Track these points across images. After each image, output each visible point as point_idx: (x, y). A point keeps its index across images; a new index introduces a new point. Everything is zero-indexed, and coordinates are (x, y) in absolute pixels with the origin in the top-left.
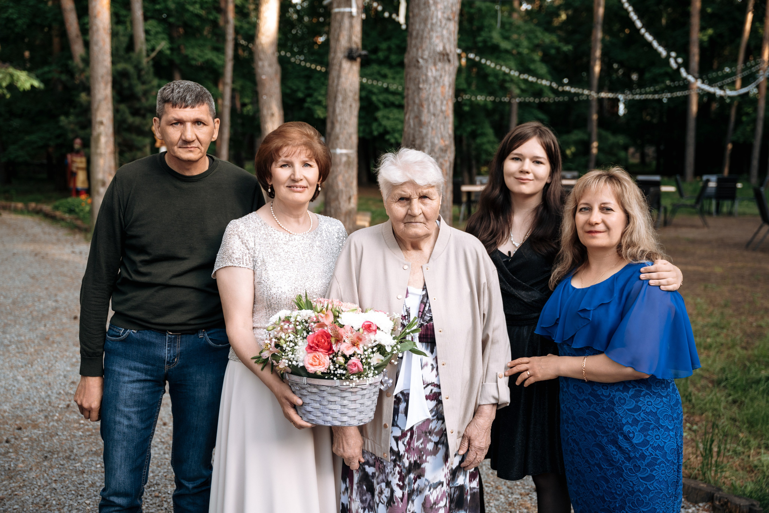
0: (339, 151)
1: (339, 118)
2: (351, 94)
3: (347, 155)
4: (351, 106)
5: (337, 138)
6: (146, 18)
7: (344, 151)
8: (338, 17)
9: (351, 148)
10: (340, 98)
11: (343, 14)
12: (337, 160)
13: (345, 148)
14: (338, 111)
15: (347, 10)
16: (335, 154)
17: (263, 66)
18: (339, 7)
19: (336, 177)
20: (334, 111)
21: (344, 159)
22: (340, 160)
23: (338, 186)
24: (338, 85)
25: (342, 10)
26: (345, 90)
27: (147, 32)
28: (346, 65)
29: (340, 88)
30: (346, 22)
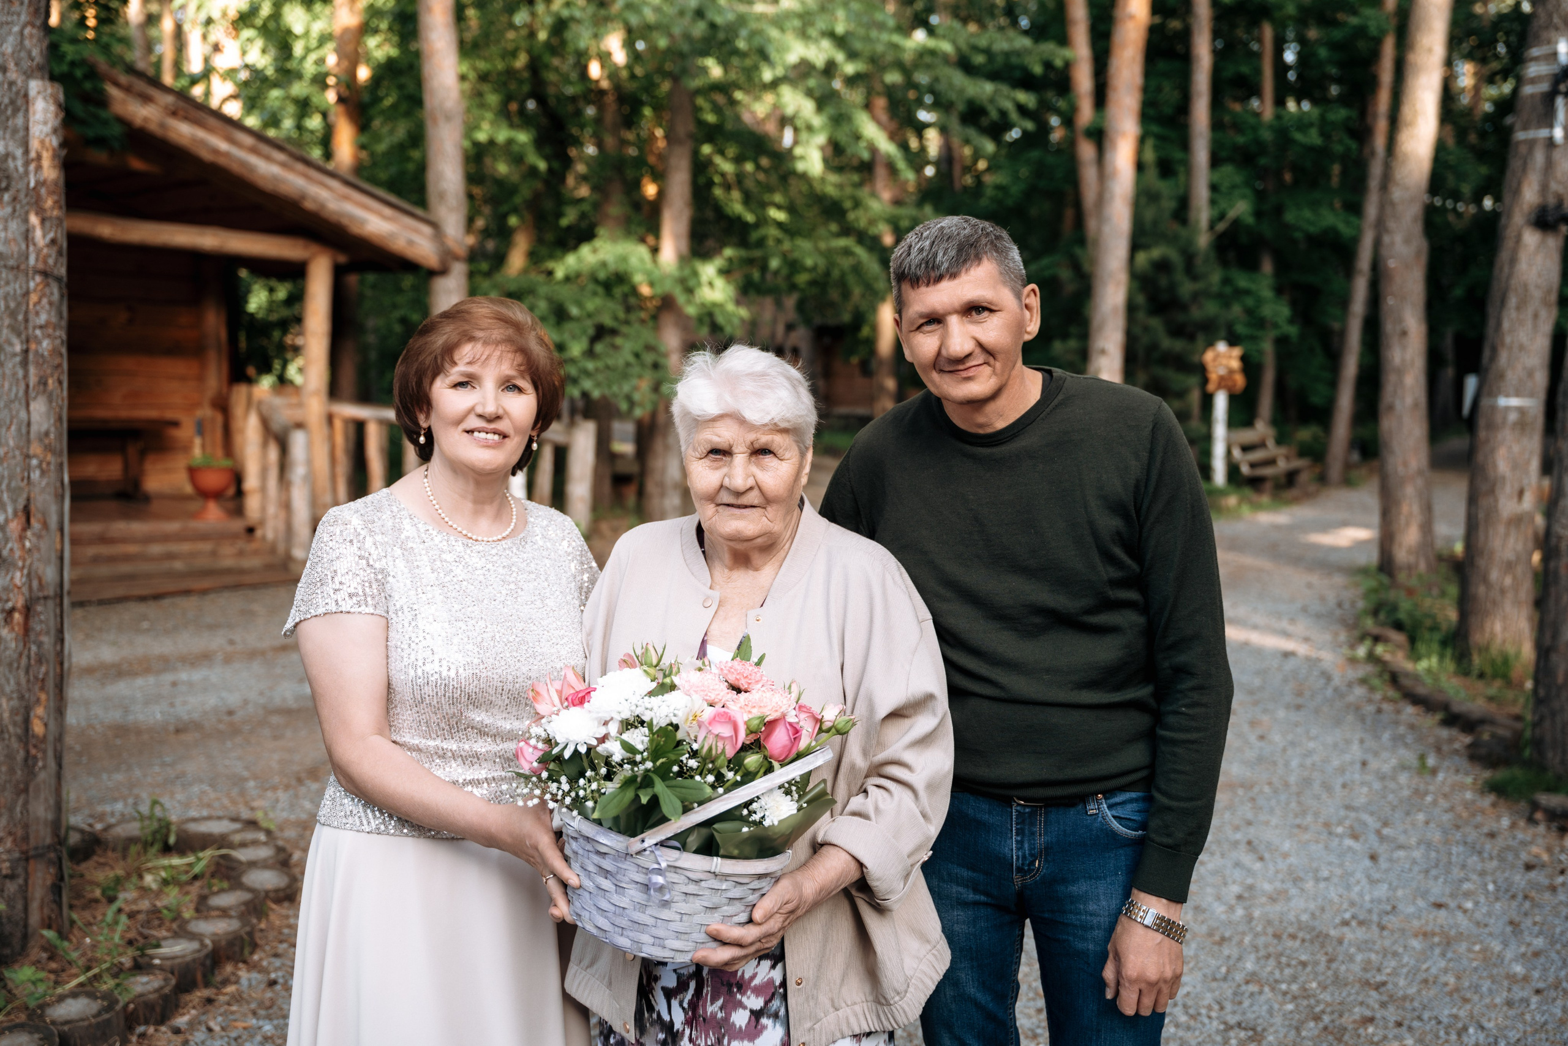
0: (1503, 402)
1: (1508, 340)
2: (1537, 294)
3: (1521, 410)
4: (1536, 316)
5: (1501, 376)
6: (1215, 161)
7: (1514, 402)
8: (1523, 149)
9: (1531, 395)
10: (1513, 301)
11: (1532, 143)
12: (1498, 419)
13: (1518, 394)
14: (1506, 325)
15: (1543, 133)
16: (1494, 408)
17: (1393, 243)
18: (1525, 128)
19: (1493, 451)
20: (1499, 324)
21: (1513, 417)
22: (1505, 419)
23: (1495, 466)
24: (1510, 276)
25: (1531, 134)
26: (1525, 286)
27: (1214, 188)
28: (1531, 238)
29: (1513, 282)
30: (1539, 157)
